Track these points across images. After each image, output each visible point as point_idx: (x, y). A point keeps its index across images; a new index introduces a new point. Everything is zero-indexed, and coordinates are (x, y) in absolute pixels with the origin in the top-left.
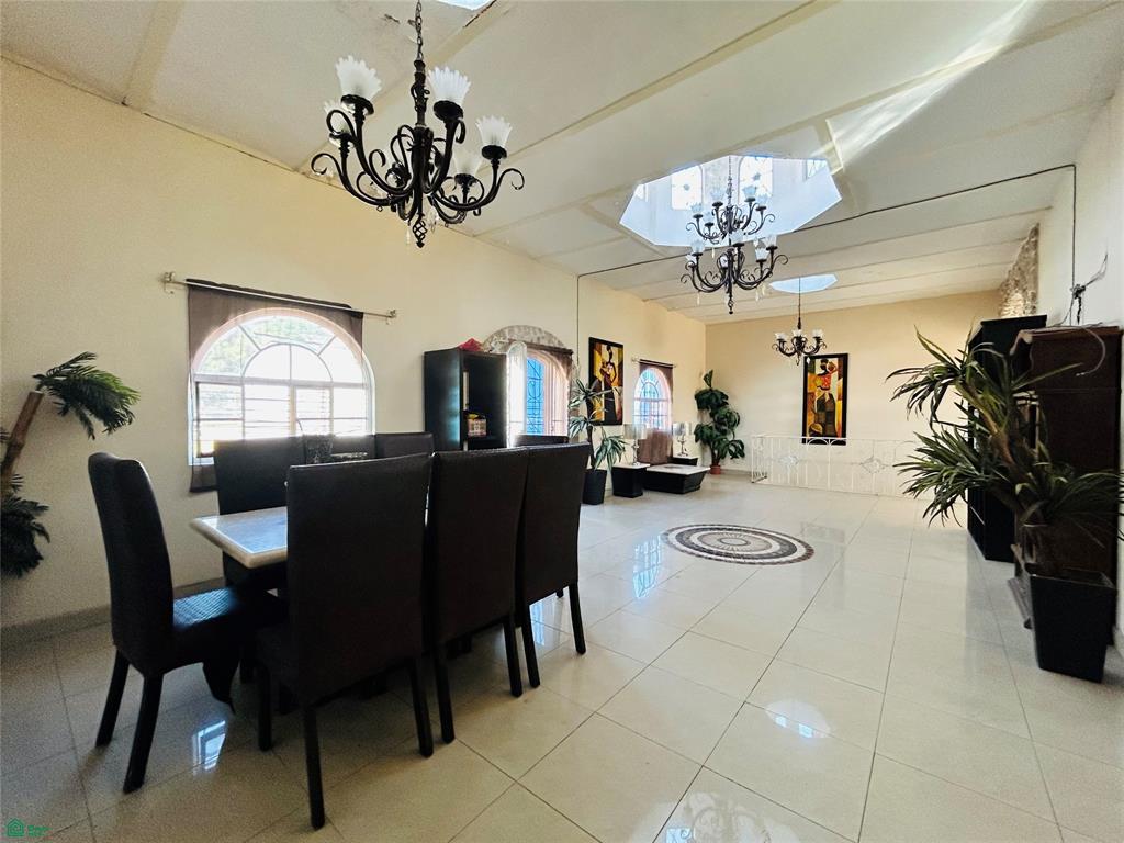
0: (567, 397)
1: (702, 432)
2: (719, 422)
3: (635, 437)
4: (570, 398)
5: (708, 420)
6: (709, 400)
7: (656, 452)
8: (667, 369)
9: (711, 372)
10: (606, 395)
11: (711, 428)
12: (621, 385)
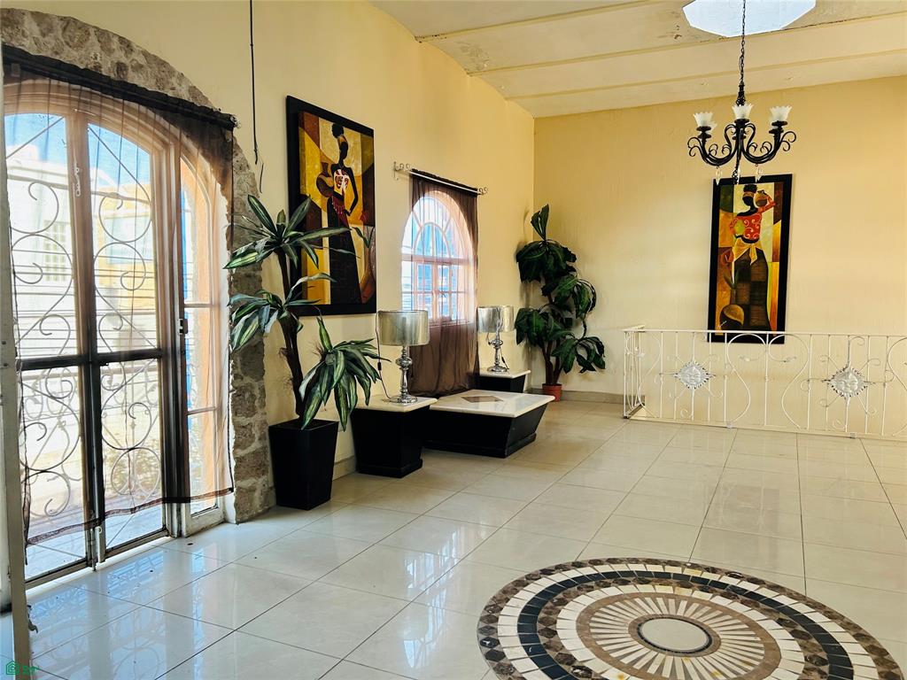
0: (224, 242)
1: (529, 323)
2: (559, 305)
3: (403, 339)
4: (230, 246)
5: (538, 302)
6: (542, 264)
7: (448, 367)
8: (466, 197)
9: (546, 209)
10: (334, 241)
11: (545, 315)
12: (369, 219)
